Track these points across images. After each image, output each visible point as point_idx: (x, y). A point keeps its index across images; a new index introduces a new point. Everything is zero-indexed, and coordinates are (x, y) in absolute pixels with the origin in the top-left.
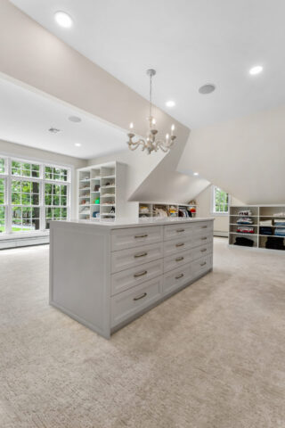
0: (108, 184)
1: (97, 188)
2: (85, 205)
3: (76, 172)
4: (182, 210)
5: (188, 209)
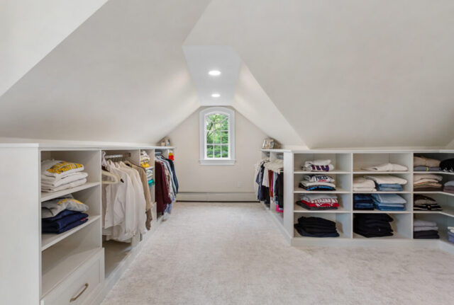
4: (160, 160)
5: (164, 155)
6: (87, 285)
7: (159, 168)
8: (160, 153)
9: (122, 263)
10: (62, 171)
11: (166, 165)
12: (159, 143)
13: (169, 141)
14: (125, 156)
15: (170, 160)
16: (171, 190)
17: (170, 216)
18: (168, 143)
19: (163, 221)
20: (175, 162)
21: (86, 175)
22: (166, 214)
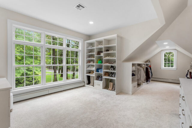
0: (107, 50)
1: (99, 53)
2: (90, 64)
3: (84, 43)
4: (147, 67)
5: (148, 65)
7: (147, 69)
8: (147, 65)
11: (149, 68)
12: (146, 62)
13: (149, 61)
14: (139, 65)
15: (150, 67)
16: (150, 75)
17: (149, 83)
18: (149, 62)
19: (147, 84)
20: (152, 68)
21: (135, 68)
22: (148, 82)
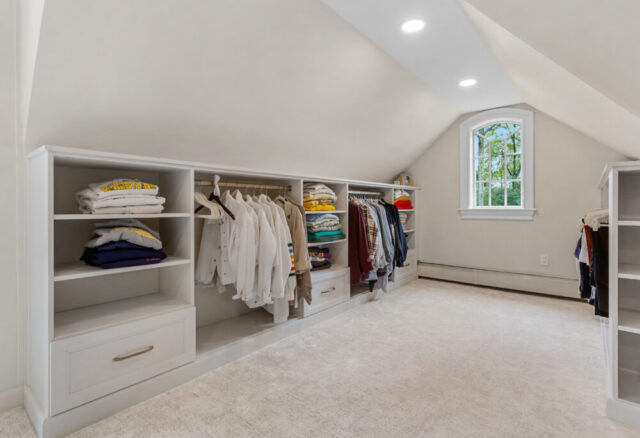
5: (388, 197)
6: (152, 348)
8: (379, 193)
9: (247, 341)
10: (112, 189)
17: (388, 296)
21: (162, 200)
